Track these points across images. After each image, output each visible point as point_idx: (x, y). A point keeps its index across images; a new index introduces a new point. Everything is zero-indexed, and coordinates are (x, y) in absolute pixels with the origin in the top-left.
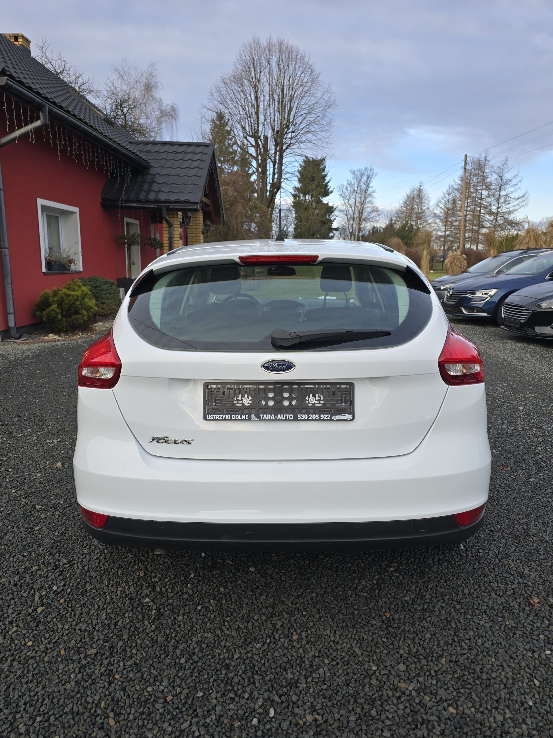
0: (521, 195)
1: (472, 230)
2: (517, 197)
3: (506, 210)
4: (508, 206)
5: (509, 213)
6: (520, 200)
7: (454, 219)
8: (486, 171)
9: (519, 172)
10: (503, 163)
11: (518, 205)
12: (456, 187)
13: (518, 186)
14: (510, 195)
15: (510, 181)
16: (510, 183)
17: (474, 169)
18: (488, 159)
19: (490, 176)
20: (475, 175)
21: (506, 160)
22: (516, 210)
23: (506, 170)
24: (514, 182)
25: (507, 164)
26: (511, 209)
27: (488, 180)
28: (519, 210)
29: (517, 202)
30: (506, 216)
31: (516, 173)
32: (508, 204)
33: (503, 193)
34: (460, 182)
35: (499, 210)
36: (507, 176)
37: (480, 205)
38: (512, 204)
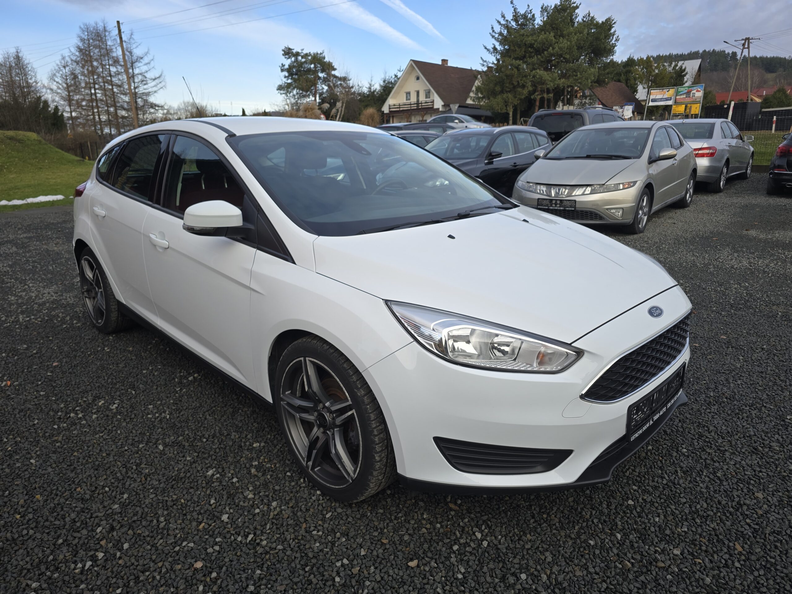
0: (157, 76)
1: (108, 113)
2: (154, 78)
3: (144, 91)
4: (145, 87)
5: (148, 94)
6: (157, 81)
7: (82, 97)
8: (109, 43)
9: (148, 50)
10: (129, 37)
11: (155, 86)
12: (74, 58)
13: (152, 64)
14: (145, 74)
15: (142, 58)
16: (141, 60)
17: (92, 39)
18: (107, 29)
19: (114, 50)
20: (95, 47)
21: (132, 34)
22: (155, 92)
23: (134, 46)
24: (146, 60)
25: (134, 39)
26: (150, 90)
27: (114, 55)
28: (159, 92)
29: (154, 83)
30: (145, 97)
31: (146, 51)
32: (145, 84)
33: (137, 71)
34: (77, 54)
35: (137, 90)
36: (137, 52)
37: (111, 83)
38: (149, 85)
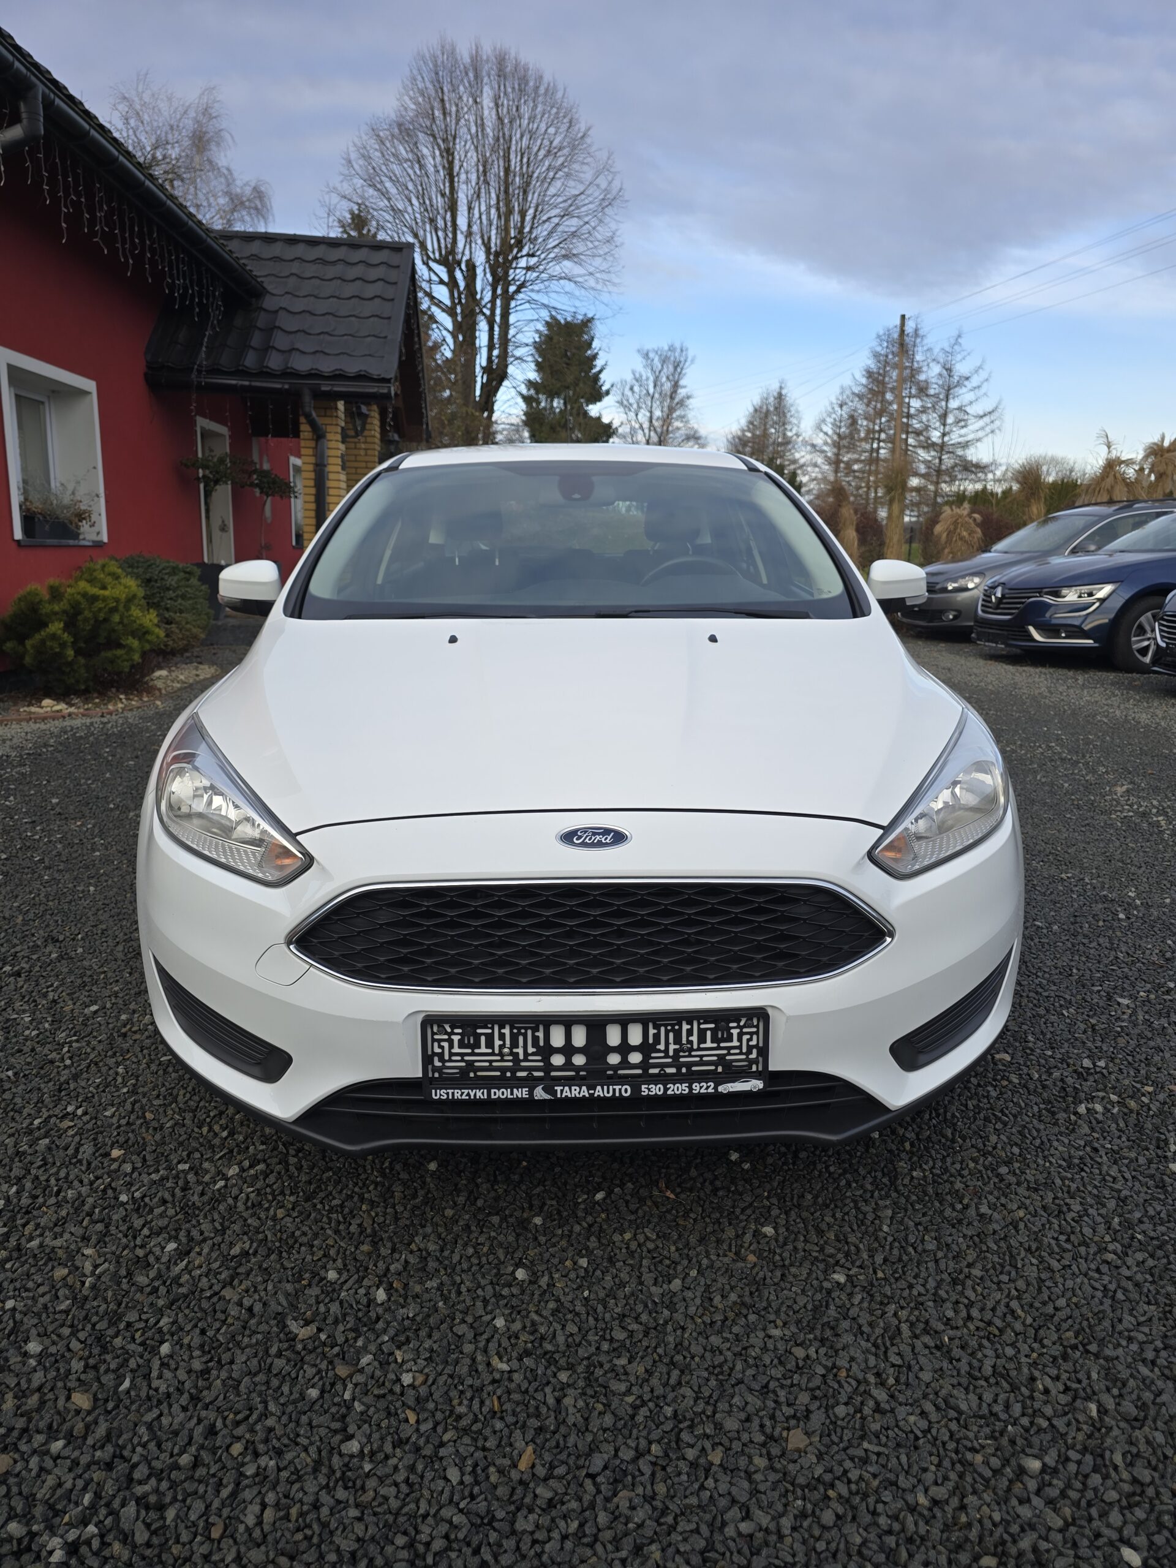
0: (989, 409)
2: (981, 413)
3: (960, 440)
4: (963, 431)
5: (966, 445)
6: (987, 419)
7: (856, 456)
8: (918, 357)
9: (983, 361)
10: (953, 341)
11: (982, 428)
12: (856, 390)
13: (983, 390)
14: (968, 409)
15: (967, 379)
16: (966, 383)
17: (893, 353)
18: (921, 332)
19: (925, 368)
20: (895, 366)
21: (959, 336)
22: (978, 440)
23: (959, 357)
24: (975, 381)
25: (960, 345)
26: (970, 438)
27: (922, 377)
28: (986, 440)
29: (981, 423)
30: (960, 452)
31: (979, 364)
32: (963, 427)
33: (953, 404)
34: (864, 381)
35: (946, 439)
36: (961, 368)
37: (907, 429)
38: (971, 428)
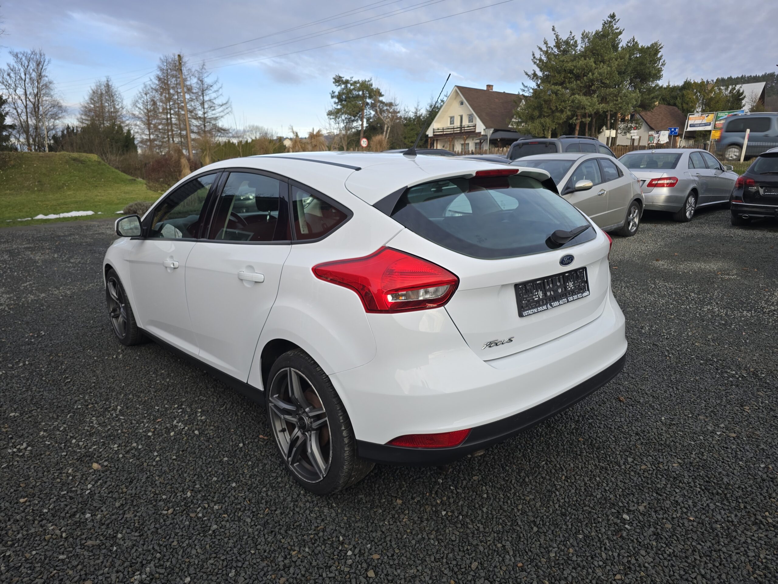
0: (224, 102)
1: (181, 136)
2: (221, 104)
3: (213, 116)
4: (214, 112)
5: (216, 119)
6: (224, 107)
7: (159, 121)
8: (185, 73)
11: (222, 111)
12: (154, 86)
13: (220, 93)
14: (214, 101)
15: (211, 86)
16: (211, 88)
17: (170, 69)
19: (189, 79)
20: (173, 76)
21: (204, 65)
22: (222, 117)
23: (205, 75)
24: (215, 88)
25: (205, 69)
26: (218, 115)
27: (188, 83)
28: (225, 117)
29: (221, 109)
30: (214, 122)
31: (216, 80)
32: (213, 110)
33: (206, 98)
34: (157, 82)
35: (206, 115)
36: (208, 80)
37: (185, 109)
38: (217, 110)
